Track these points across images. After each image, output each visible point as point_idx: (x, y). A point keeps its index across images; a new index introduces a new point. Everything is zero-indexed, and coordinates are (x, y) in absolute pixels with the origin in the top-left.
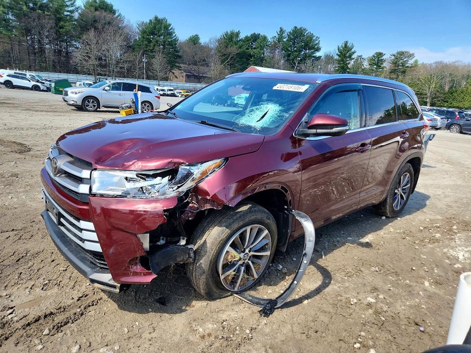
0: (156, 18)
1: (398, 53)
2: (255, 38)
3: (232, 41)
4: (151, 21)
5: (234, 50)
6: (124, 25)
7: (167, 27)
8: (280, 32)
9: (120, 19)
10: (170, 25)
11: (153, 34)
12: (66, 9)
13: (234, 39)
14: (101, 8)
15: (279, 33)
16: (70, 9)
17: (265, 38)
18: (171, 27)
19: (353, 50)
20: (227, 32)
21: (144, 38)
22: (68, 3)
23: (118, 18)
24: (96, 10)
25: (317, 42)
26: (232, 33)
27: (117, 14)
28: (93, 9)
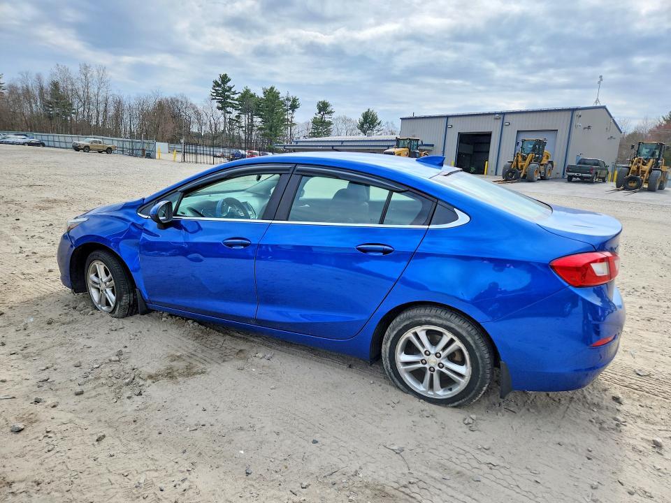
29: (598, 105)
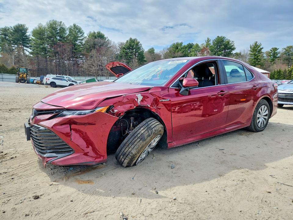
0: (131, 39)
1: (288, 47)
2: (190, 46)
3: (177, 48)
4: (127, 41)
6: (111, 45)
9: (109, 42)
10: (139, 42)
11: (129, 48)
12: (79, 38)
13: (179, 48)
14: (98, 37)
15: (207, 41)
16: (81, 38)
17: (197, 45)
18: (140, 43)
19: (261, 47)
20: (174, 44)
21: (124, 51)
22: (80, 35)
23: (108, 42)
24: (96, 38)
25: (232, 44)
26: (178, 44)
27: (107, 40)
28: (94, 38)
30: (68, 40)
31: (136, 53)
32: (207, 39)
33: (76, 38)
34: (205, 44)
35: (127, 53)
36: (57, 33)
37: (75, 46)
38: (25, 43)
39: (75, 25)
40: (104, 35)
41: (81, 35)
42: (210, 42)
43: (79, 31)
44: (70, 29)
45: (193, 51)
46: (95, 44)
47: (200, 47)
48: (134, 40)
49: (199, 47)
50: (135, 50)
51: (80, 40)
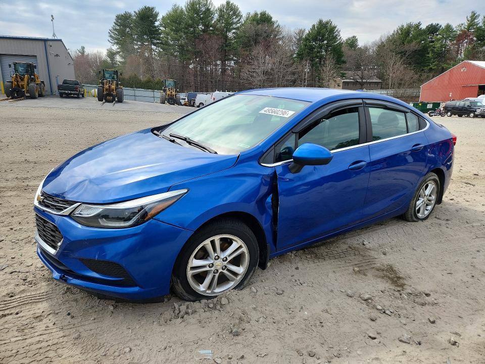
0: (321, 22)
2: (433, 29)
4: (314, 26)
5: (414, 46)
7: (333, 29)
8: (471, 17)
10: (335, 27)
11: (315, 40)
12: (234, 26)
13: (412, 34)
14: (263, 21)
15: (470, 19)
16: (237, 26)
17: (448, 27)
18: (336, 29)
21: (306, 46)
22: (235, 21)
23: (277, 29)
24: (258, 24)
26: (410, 26)
27: (275, 26)
28: (255, 23)
29: (56, 38)
30: (217, 29)
31: (328, 47)
32: (470, 14)
33: (228, 26)
34: (466, 24)
35: (311, 48)
36: (201, 19)
37: (226, 41)
38: (154, 38)
39: (228, 3)
40: (271, 18)
41: (237, 19)
42: (476, 21)
43: (234, 14)
44: (221, 10)
45: (438, 40)
46: (257, 35)
47: (454, 31)
48: (327, 23)
49: (452, 31)
50: (325, 42)
51: (234, 29)
